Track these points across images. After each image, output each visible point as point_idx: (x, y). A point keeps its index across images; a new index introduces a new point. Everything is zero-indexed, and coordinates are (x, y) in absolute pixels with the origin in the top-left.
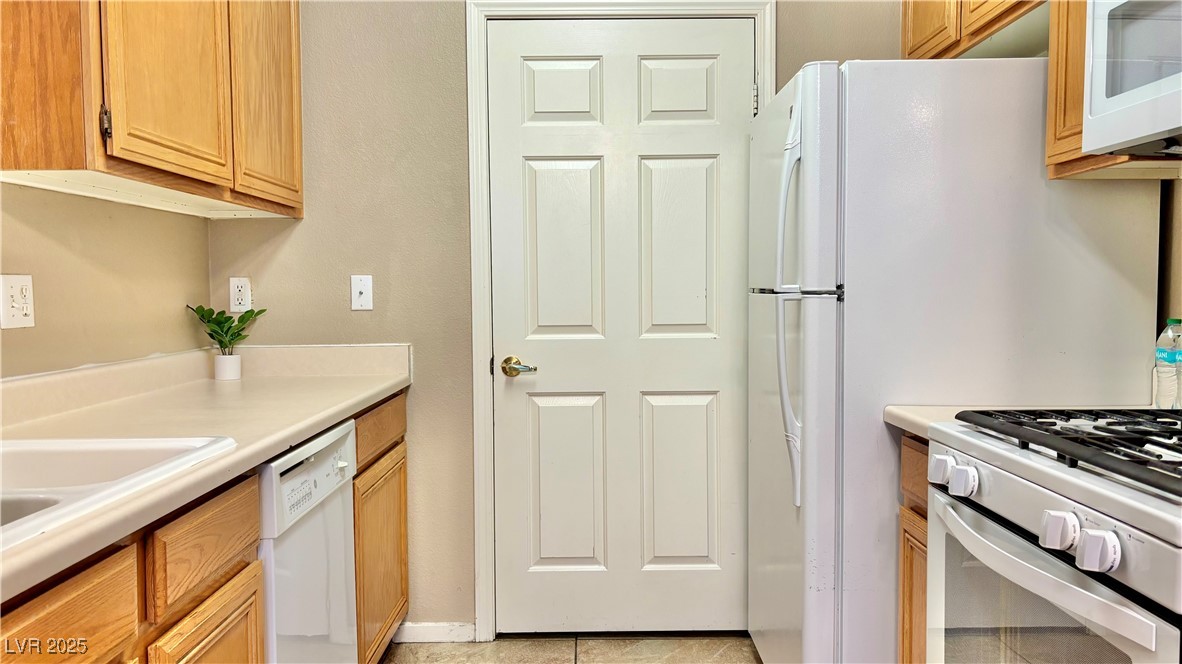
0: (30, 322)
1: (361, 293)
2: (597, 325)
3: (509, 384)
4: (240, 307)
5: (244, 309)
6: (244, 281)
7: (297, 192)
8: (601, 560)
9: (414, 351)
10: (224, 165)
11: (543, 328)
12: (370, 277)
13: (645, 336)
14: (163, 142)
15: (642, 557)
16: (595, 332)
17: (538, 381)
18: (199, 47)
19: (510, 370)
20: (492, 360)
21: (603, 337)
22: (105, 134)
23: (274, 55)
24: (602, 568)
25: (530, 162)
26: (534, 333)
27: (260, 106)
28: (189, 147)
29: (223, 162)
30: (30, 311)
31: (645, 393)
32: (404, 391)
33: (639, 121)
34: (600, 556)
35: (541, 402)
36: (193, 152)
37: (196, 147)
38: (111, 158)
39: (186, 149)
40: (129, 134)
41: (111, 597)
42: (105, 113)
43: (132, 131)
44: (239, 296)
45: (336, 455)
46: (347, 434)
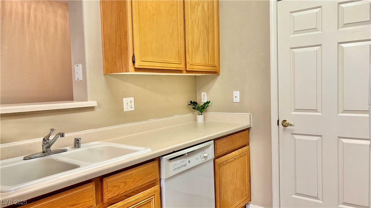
0: (133, 109)
1: (236, 97)
2: (319, 109)
3: (284, 130)
4: (204, 101)
5: (206, 101)
6: (205, 93)
7: (216, 67)
8: (321, 199)
9: (252, 116)
10: (180, 64)
11: (297, 110)
12: (239, 92)
13: (340, 114)
14: (155, 61)
15: (338, 202)
16: (318, 112)
17: (296, 129)
18: (171, 31)
19: (285, 124)
20: (278, 121)
21: (321, 114)
22: (134, 62)
23: (206, 26)
24: (321, 202)
25: (292, 50)
26: (294, 111)
27: (199, 43)
28: (166, 61)
29: (180, 63)
30: (133, 106)
31: (340, 137)
32: (248, 129)
33: (338, 28)
34: (320, 196)
35: (297, 137)
36: (167, 62)
37: (168, 60)
38: (135, 68)
39: (164, 62)
40: (141, 61)
41: (81, 196)
42: (134, 56)
43: (142, 60)
44: (204, 98)
45: (203, 152)
46: (210, 145)
